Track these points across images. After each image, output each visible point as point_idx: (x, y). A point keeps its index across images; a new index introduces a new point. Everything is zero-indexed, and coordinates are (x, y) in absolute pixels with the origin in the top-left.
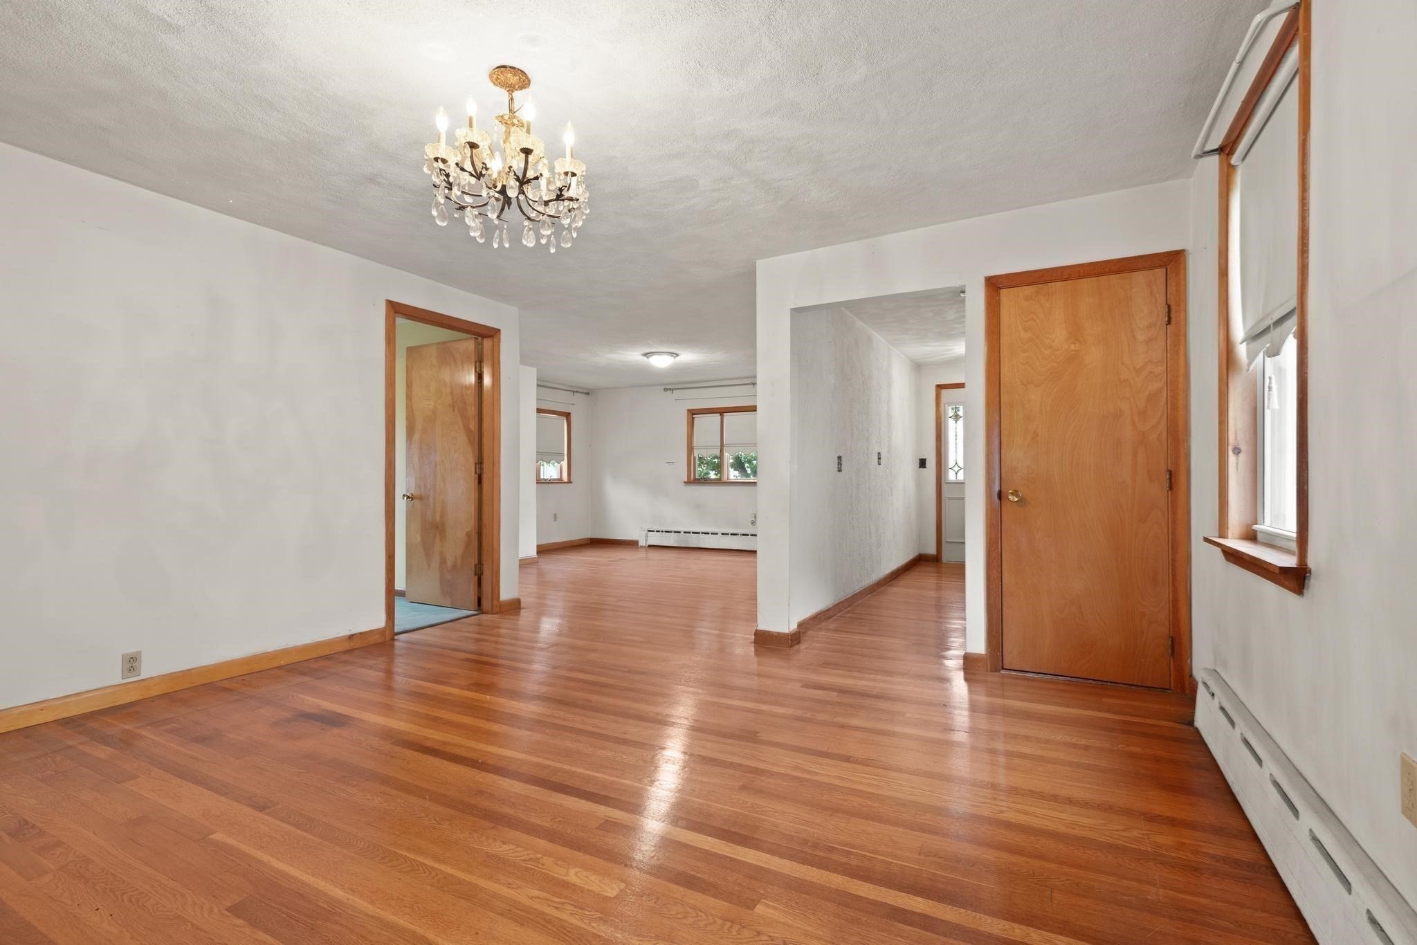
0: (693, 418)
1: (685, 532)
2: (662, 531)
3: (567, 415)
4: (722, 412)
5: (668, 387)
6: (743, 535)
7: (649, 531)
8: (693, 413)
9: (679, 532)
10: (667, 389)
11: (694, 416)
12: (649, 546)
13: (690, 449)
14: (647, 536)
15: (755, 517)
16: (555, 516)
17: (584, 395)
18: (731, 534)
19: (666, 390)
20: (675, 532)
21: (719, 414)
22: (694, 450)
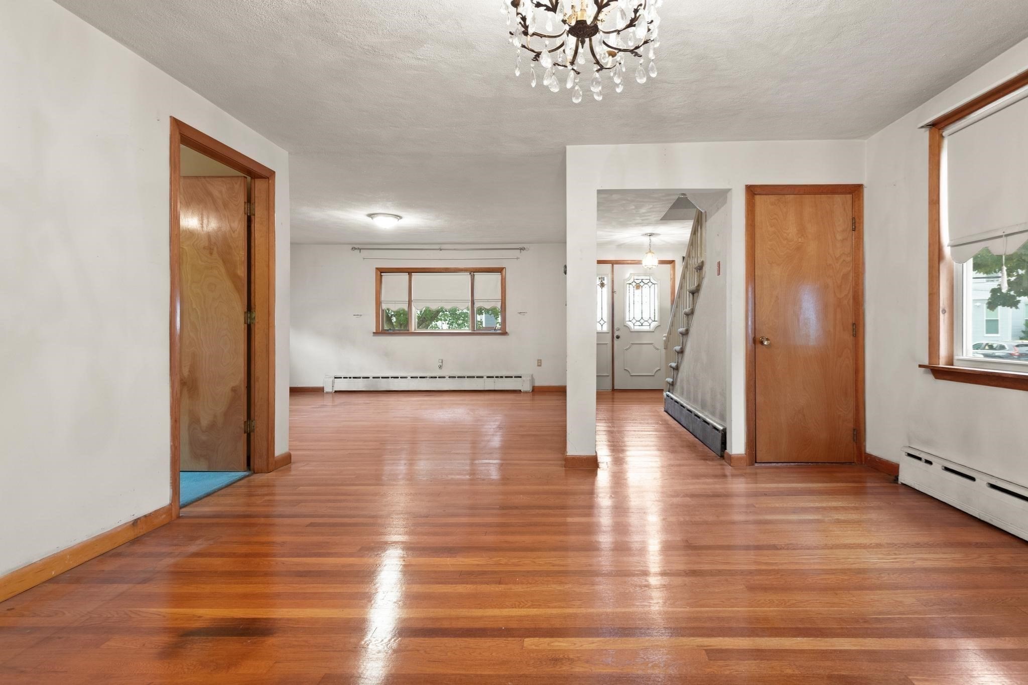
0: (381, 276)
1: (373, 378)
2: (350, 378)
4: (410, 271)
5: (356, 246)
6: (431, 377)
7: (335, 378)
8: (381, 271)
9: (368, 378)
10: (355, 249)
11: (382, 274)
12: (336, 392)
13: (378, 303)
14: (333, 383)
15: (442, 362)
18: (420, 377)
19: (354, 249)
20: (363, 378)
21: (407, 274)
22: (383, 304)
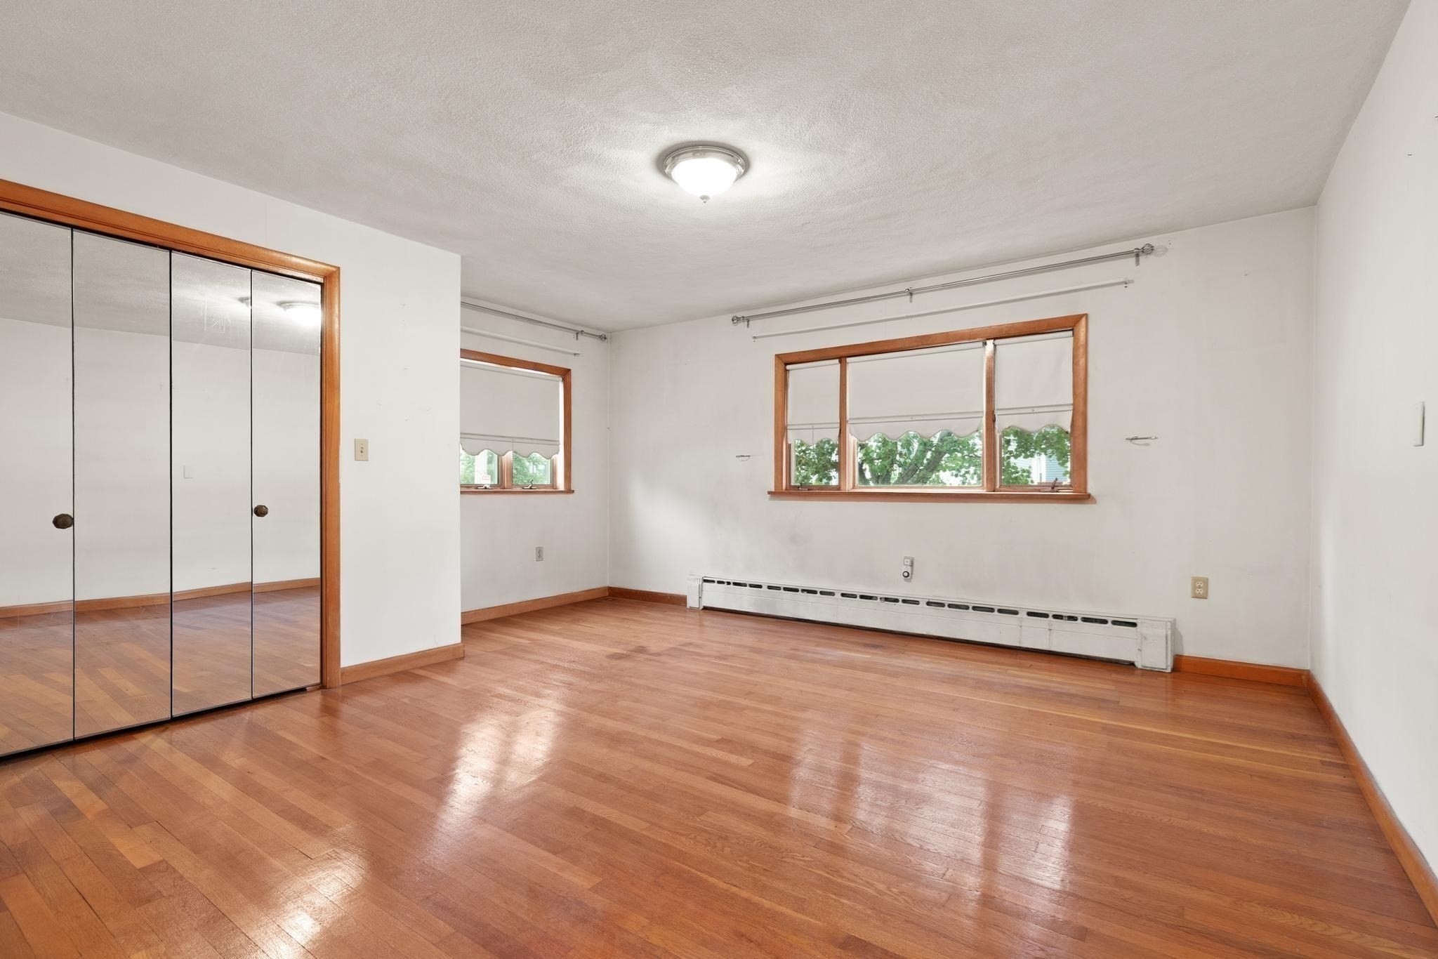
0: (786, 371)
1: (770, 587)
2: (729, 583)
3: (565, 374)
4: (842, 355)
5: (739, 315)
6: (887, 599)
8: (785, 362)
9: (760, 587)
10: (738, 319)
11: (788, 367)
12: (705, 608)
13: (781, 430)
14: (701, 590)
15: (912, 565)
16: (540, 553)
17: (597, 342)
18: (862, 597)
19: (736, 320)
20: (751, 586)
21: (837, 361)
22: (789, 431)
